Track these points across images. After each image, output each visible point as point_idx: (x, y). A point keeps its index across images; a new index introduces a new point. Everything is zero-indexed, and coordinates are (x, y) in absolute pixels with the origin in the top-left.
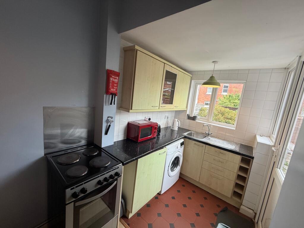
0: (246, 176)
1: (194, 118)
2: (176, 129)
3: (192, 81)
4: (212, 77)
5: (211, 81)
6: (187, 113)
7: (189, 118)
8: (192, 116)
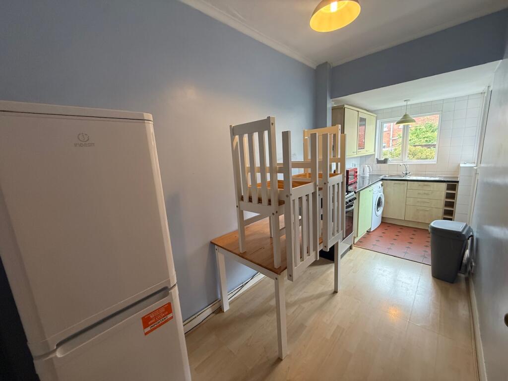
0: (453, 201)
1: (385, 161)
2: (367, 175)
3: (378, 121)
4: (405, 116)
5: (405, 119)
6: (376, 157)
7: (379, 162)
8: (383, 159)
